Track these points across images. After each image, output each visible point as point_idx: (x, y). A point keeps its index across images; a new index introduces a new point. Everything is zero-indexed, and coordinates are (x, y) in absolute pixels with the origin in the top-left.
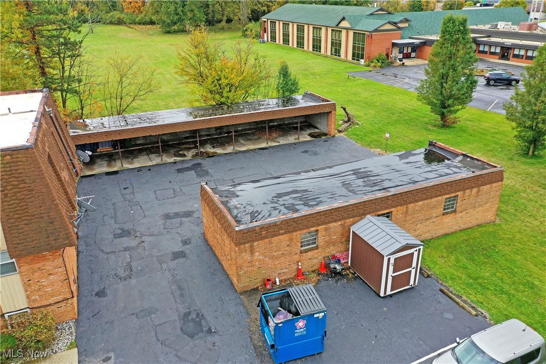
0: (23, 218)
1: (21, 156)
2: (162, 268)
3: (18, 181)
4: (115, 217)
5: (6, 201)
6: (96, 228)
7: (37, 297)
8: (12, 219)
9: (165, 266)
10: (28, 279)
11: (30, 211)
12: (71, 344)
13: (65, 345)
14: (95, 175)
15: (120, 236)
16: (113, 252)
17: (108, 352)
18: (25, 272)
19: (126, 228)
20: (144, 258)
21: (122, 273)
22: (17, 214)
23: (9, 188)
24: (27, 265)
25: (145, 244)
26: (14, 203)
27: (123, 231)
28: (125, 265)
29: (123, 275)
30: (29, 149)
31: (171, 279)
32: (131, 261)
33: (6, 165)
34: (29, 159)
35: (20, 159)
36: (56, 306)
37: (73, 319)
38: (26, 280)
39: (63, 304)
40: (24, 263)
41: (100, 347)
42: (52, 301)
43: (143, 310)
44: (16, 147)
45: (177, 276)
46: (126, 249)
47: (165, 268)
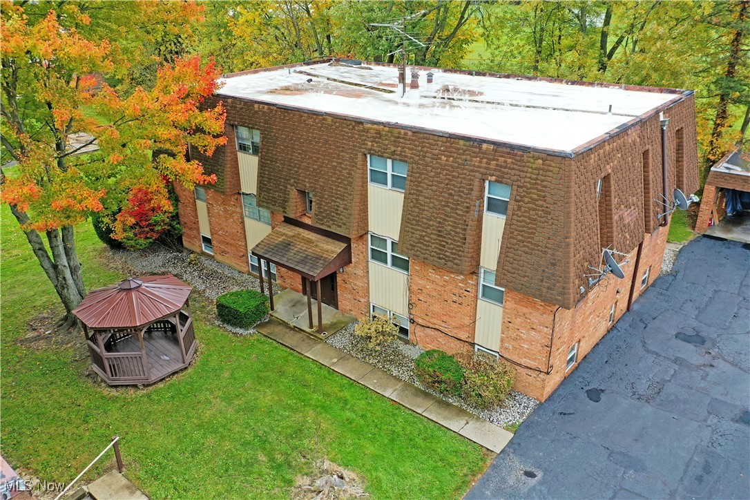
0: (525, 243)
1: (554, 165)
2: (705, 420)
3: (538, 196)
4: (701, 310)
5: (517, 215)
6: (663, 310)
7: (511, 347)
8: (514, 239)
9: (712, 420)
10: (509, 320)
11: (536, 239)
12: (512, 426)
13: (506, 421)
14: (726, 240)
15: (687, 339)
16: (657, 354)
17: (539, 467)
18: (509, 309)
19: (704, 334)
20: (692, 388)
21: (642, 387)
22: (522, 236)
23: (526, 200)
24: (513, 302)
25: (712, 372)
26: (523, 221)
27: (697, 335)
28: (657, 380)
29: (641, 392)
30: (567, 159)
31: (704, 443)
32: (669, 381)
33: (534, 171)
34: (562, 172)
35: (551, 169)
36: (526, 371)
37: (537, 399)
38: (507, 319)
39: (534, 374)
40: (512, 298)
41: (536, 454)
42: (523, 361)
43: (624, 454)
44: (554, 152)
45: (719, 448)
46: (676, 360)
47: (709, 422)
